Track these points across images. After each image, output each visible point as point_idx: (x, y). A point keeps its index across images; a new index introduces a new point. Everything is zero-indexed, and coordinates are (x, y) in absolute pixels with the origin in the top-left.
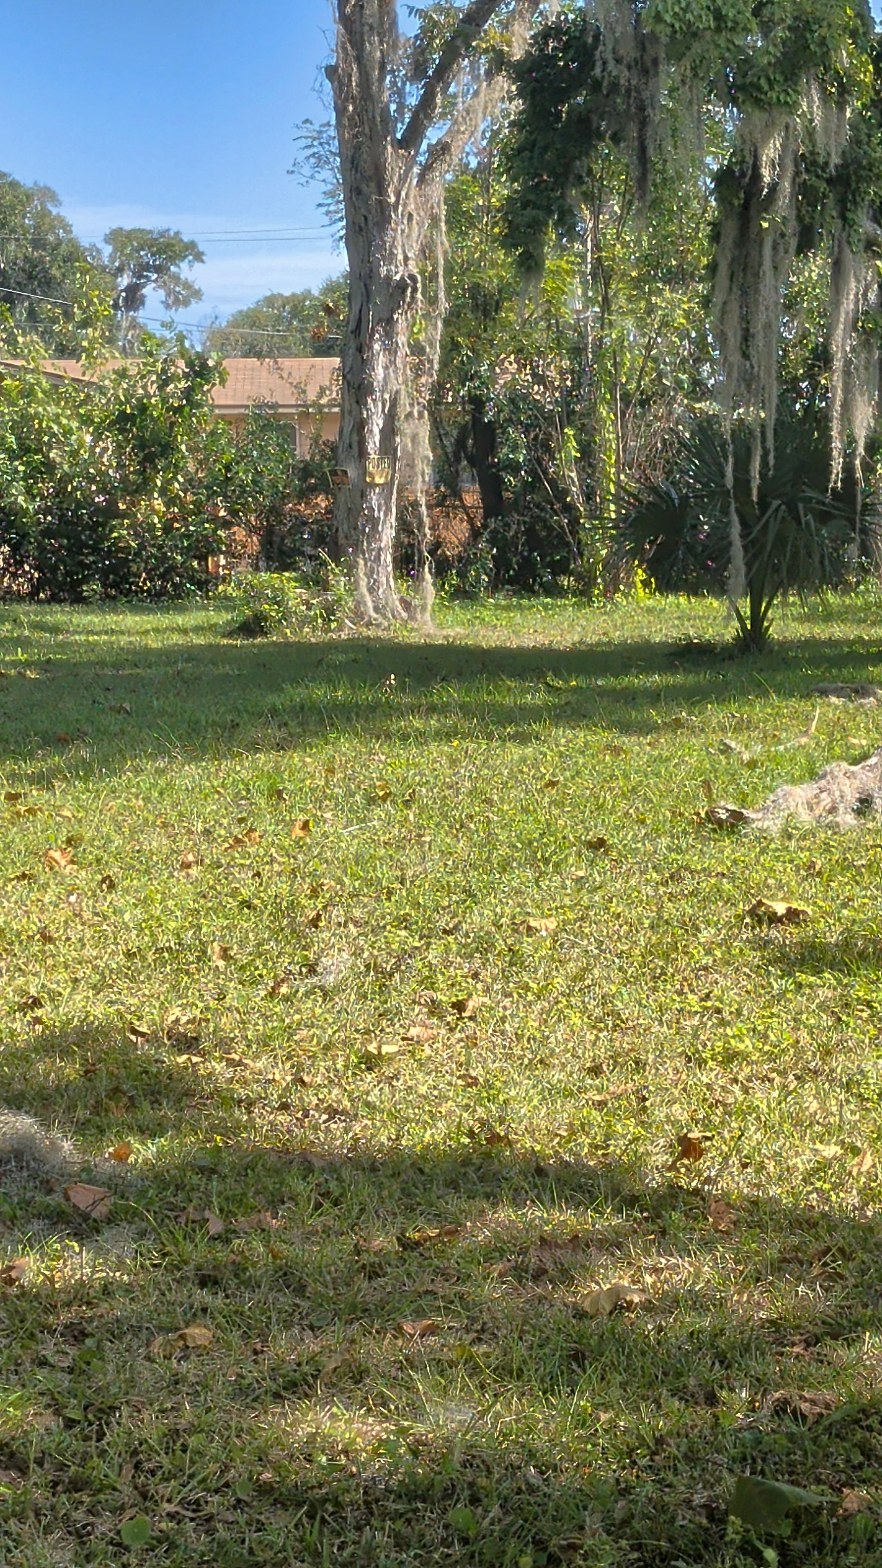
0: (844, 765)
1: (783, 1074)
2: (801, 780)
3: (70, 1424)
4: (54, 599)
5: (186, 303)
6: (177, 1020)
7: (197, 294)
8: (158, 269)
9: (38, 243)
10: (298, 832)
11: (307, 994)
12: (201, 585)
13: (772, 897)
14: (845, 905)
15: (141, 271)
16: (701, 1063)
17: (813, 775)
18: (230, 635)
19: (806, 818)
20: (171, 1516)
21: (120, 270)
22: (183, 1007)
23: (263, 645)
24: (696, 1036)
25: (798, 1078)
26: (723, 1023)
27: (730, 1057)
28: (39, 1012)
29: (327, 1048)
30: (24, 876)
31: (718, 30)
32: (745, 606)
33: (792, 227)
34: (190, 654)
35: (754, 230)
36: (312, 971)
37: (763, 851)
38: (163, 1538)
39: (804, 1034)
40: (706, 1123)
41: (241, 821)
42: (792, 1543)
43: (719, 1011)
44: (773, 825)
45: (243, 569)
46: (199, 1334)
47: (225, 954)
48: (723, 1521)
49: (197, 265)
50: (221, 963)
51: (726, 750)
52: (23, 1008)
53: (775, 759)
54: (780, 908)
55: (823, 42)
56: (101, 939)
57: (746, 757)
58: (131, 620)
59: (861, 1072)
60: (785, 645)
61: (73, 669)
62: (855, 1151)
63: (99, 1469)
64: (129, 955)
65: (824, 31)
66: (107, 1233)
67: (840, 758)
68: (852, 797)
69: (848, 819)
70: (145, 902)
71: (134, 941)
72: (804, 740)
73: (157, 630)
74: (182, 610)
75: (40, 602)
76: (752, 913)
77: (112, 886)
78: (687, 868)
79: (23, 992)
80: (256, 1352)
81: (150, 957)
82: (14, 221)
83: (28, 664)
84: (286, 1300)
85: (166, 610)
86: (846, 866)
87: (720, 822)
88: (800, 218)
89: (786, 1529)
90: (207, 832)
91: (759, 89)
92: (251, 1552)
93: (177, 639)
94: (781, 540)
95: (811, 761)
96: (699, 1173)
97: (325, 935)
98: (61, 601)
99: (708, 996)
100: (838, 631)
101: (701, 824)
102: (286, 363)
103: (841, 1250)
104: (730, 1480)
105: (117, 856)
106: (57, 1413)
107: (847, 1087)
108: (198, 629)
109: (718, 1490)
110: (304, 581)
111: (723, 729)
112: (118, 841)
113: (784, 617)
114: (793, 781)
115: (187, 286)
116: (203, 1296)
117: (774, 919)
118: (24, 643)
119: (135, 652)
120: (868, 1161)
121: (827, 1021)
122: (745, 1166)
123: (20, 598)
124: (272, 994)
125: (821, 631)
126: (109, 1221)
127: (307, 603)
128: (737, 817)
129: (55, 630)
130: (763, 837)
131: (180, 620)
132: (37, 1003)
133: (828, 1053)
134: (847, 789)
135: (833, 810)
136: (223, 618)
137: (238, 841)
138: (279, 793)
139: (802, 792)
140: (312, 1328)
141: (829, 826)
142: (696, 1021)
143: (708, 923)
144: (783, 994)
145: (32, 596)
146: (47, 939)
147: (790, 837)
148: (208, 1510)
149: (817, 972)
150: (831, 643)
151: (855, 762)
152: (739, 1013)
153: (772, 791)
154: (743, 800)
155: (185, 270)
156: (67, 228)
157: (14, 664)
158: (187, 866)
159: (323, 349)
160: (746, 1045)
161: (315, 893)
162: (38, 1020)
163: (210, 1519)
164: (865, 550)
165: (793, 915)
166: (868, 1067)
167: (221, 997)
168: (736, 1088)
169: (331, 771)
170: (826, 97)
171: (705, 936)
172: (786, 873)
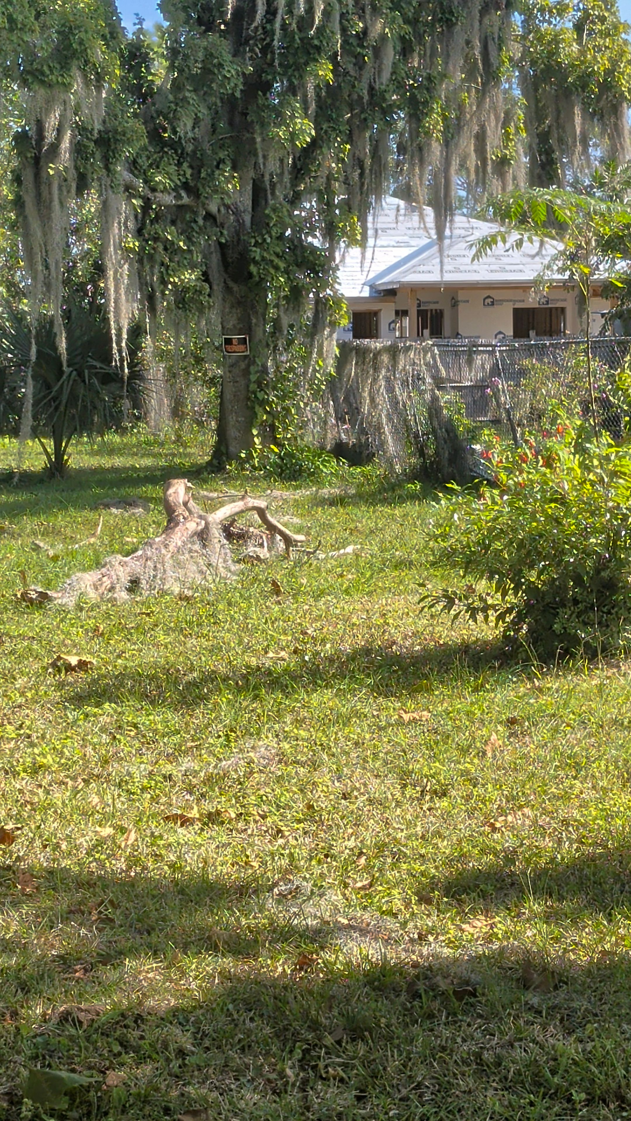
0: (119, 557)
1: (74, 779)
2: (90, 568)
13: (68, 653)
14: (119, 656)
16: (16, 774)
17: (98, 564)
19: (93, 595)
24: (12, 756)
25: (84, 780)
26: (32, 745)
27: (36, 769)
31: (11, 30)
32: (50, 444)
33: (72, 174)
35: (44, 175)
37: (62, 621)
39: (89, 750)
40: (19, 818)
42: (69, 1114)
43: (29, 737)
44: (69, 601)
48: (20, 1103)
51: (37, 548)
53: (72, 554)
54: (74, 661)
55: (81, 43)
57: (51, 553)
59: (129, 774)
60: (81, 471)
62: (123, 830)
65: (82, 35)
67: (118, 552)
68: (125, 580)
69: (123, 595)
72: (92, 540)
76: (54, 665)
78: (7, 634)
86: (122, 628)
87: (31, 600)
88: (76, 168)
89: (63, 1104)
91: (43, 73)
94: (73, 398)
95: (97, 554)
96: (11, 853)
99: (21, 727)
100: (118, 461)
101: (18, 602)
103: (111, 902)
104: (25, 1073)
107: (120, 786)
109: (18, 1080)
111: (34, 533)
113: (80, 453)
114: (84, 570)
117: (69, 668)
120: (133, 836)
121: (105, 738)
122: (45, 847)
125: (107, 462)
128: (43, 596)
130: (62, 610)
133: (107, 762)
134: (121, 574)
135: (112, 589)
139: (89, 578)
141: (108, 601)
142: (12, 744)
143: (22, 673)
144: (75, 722)
147: (81, 609)
149: (98, 705)
150: (114, 470)
151: (127, 555)
152: (43, 737)
153: (68, 576)
154: (48, 584)
160: (49, 760)
164: (136, 405)
165: (83, 665)
166: (133, 770)
168: (40, 791)
170: (87, 82)
171: (20, 682)
172: (78, 634)
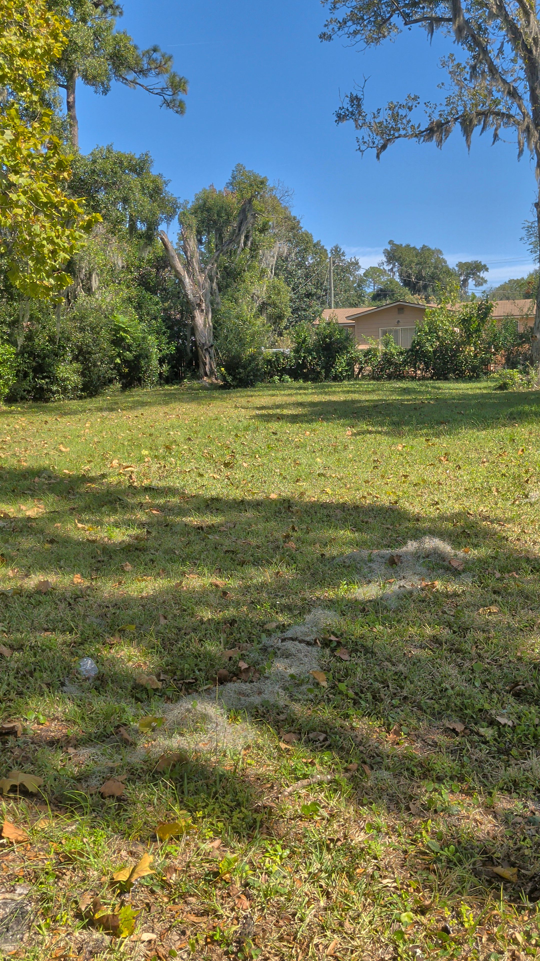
3: (454, 632)
4: (438, 379)
5: (482, 285)
6: (482, 511)
7: (486, 281)
8: (473, 274)
9: (436, 268)
10: (520, 453)
11: (525, 504)
12: (486, 374)
15: (468, 276)
18: (495, 389)
20: (489, 663)
21: (461, 275)
22: (484, 507)
23: (506, 393)
28: (438, 506)
29: (532, 522)
30: (432, 464)
34: (483, 396)
36: (527, 497)
38: (486, 670)
41: (501, 449)
45: (499, 368)
46: (494, 609)
47: (497, 490)
49: (485, 272)
50: (496, 493)
52: (433, 505)
56: (457, 485)
58: (463, 385)
61: (445, 401)
63: (466, 646)
64: (466, 490)
66: (463, 575)
70: (471, 473)
71: (467, 485)
73: (471, 388)
74: (480, 382)
75: (434, 380)
77: (460, 468)
79: (432, 500)
80: (513, 615)
81: (473, 490)
82: (428, 261)
83: (431, 399)
84: (522, 600)
85: (474, 382)
90: (490, 452)
92: (515, 677)
93: (478, 391)
97: (530, 486)
98: (440, 380)
102: (516, 301)
105: (461, 459)
106: (450, 628)
108: (485, 388)
110: (520, 372)
112: (461, 454)
115: (482, 278)
116: (495, 597)
118: (428, 392)
119: (464, 395)
123: (427, 379)
124: (513, 504)
126: (463, 572)
127: (521, 379)
129: (439, 388)
131: (479, 385)
132: (437, 503)
136: (492, 384)
137: (500, 455)
138: (514, 440)
140: (531, 609)
145: (431, 378)
146: (440, 484)
148: (500, 662)
155: (482, 274)
156: (445, 262)
157: (427, 399)
158: (484, 462)
159: (527, 296)
161: (527, 472)
162: (438, 509)
163: (501, 665)
167: (496, 504)
169: (531, 433)
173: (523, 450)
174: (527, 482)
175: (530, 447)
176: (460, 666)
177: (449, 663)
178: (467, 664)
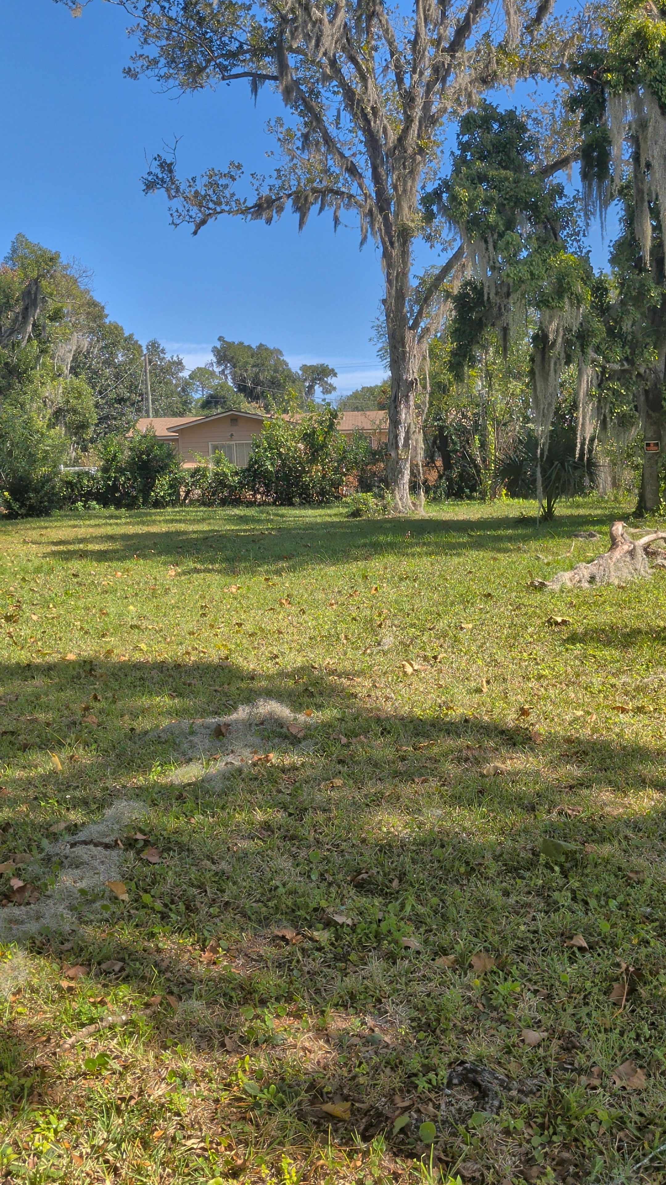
0: (584, 564)
1: (561, 683)
2: (567, 570)
3: (290, 815)
4: (282, 504)
5: (330, 393)
6: (328, 664)
7: (335, 389)
8: (319, 380)
9: (276, 371)
10: (373, 592)
11: (377, 653)
12: (337, 498)
13: (556, 615)
14: (584, 618)
15: (314, 381)
16: (529, 679)
17: (572, 568)
18: (348, 517)
19: (569, 585)
20: (328, 850)
21: (305, 380)
22: (331, 658)
23: (359, 521)
24: (526, 669)
25: (567, 685)
26: (537, 664)
27: (540, 677)
28: (277, 660)
29: (385, 673)
30: (271, 609)
31: (532, 279)
32: (545, 503)
33: (562, 355)
34: (332, 525)
35: (547, 357)
36: (379, 644)
37: (552, 598)
38: (325, 858)
39: (569, 668)
40: (531, 702)
41: (352, 587)
42: (565, 864)
43: (535, 659)
44: (556, 587)
45: (352, 491)
46: (338, 782)
47: (346, 637)
48: (538, 855)
49: (334, 378)
50: (345, 641)
51: (538, 558)
52: (271, 659)
53: (557, 562)
54: (559, 620)
56: (300, 633)
57: (546, 561)
58: (310, 512)
59: (591, 683)
60: (561, 517)
61: (288, 530)
62: (589, 713)
63: (302, 832)
64: (310, 638)
66: (303, 743)
67: (582, 561)
68: (587, 576)
69: (586, 585)
70: (316, 619)
71: (313, 633)
72: (568, 554)
73: (320, 516)
74: (329, 508)
75: (277, 506)
76: (548, 621)
77: (304, 613)
78: (523, 604)
79: (271, 653)
80: (359, 788)
81: (319, 639)
82: (266, 363)
83: (272, 529)
84: (370, 769)
85: (323, 508)
86: (585, 603)
87: (536, 587)
88: (565, 352)
89: (562, 859)
90: (339, 592)
91: (548, 302)
92: (358, 864)
93: (328, 519)
94: (558, 478)
95: (571, 563)
96: (528, 722)
97: (384, 631)
98: (284, 505)
99: (531, 654)
100: (582, 512)
101: (528, 587)
102: (368, 413)
103: (584, 752)
104: (541, 840)
105: (306, 601)
106: (285, 810)
107: (586, 689)
108: (335, 515)
109: (536, 843)
110: (375, 496)
111: (537, 551)
112: (306, 596)
113: (560, 507)
114: (564, 570)
115: (331, 385)
116: (339, 767)
117: (557, 624)
118: (271, 521)
119: (311, 524)
120: (595, 717)
121: (577, 663)
122: (546, 719)
123: (269, 504)
124: (364, 653)
125: (575, 512)
126: (304, 739)
127: (376, 504)
128: (542, 584)
129: (282, 516)
130: (552, 592)
131: (329, 512)
132: (276, 657)
133: (578, 675)
134: (585, 573)
135: (580, 581)
136: (344, 511)
137: (351, 595)
138: (366, 577)
139: (568, 575)
140: (380, 779)
141: (578, 588)
142: (527, 663)
143: (531, 625)
144: (561, 652)
145: (274, 504)
146: (280, 632)
147: (563, 592)
148: (342, 847)
149: (574, 644)
150: (579, 516)
151: (588, 563)
152: (543, 660)
153: (556, 574)
154: (545, 578)
155: (330, 380)
156: (287, 365)
157: (267, 529)
158: (332, 605)
159: (381, 407)
160: (547, 672)
161: (380, 615)
162: (277, 663)
163: (342, 851)
164: (592, 480)
165: (564, 622)
166: (594, 681)
167: (345, 654)
168: (542, 689)
169: (386, 568)
170: (572, 305)
171: (530, 630)
172: (562, 606)
173: (376, 589)
174: (380, 626)
175: (385, 585)
176: (294, 857)
177: (282, 855)
178: (303, 854)
